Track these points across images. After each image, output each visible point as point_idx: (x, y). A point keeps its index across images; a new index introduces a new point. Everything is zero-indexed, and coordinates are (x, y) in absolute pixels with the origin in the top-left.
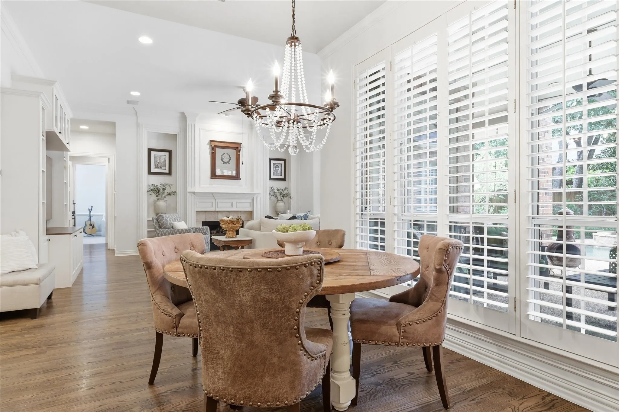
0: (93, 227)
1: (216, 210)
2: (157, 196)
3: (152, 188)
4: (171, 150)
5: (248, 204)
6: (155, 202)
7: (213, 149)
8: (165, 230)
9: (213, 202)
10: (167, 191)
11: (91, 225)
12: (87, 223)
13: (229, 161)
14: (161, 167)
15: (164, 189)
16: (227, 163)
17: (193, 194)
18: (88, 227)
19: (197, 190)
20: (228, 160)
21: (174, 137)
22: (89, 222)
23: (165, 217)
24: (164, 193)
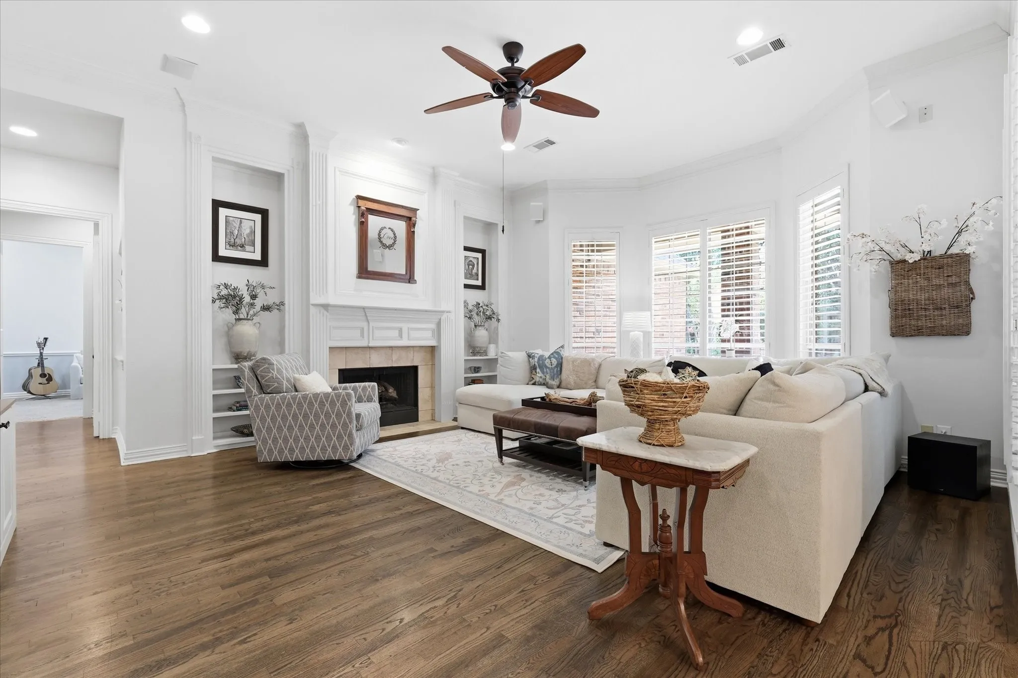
0: (50, 379)
1: (371, 345)
2: (236, 312)
3: (224, 292)
4: (268, 210)
5: (429, 334)
6: (230, 328)
7: (363, 215)
8: (278, 396)
9: (363, 329)
10: (259, 303)
11: (43, 375)
12: (32, 371)
13: (394, 243)
14: (242, 246)
15: (254, 297)
16: (390, 247)
17: (322, 310)
18: (37, 379)
19: (332, 300)
20: (391, 242)
21: (277, 179)
22: (40, 369)
23: (275, 363)
24: (252, 305)
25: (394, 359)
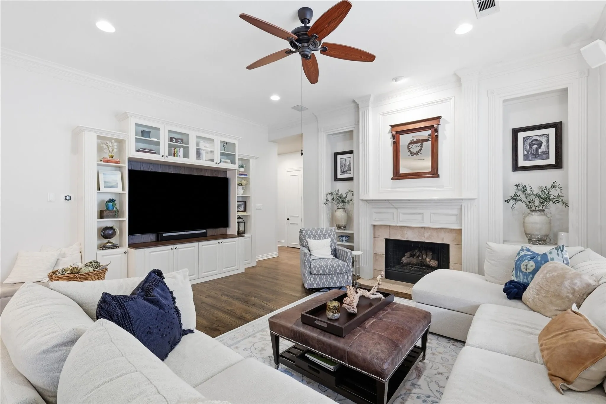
5: (454, 218)
7: (394, 137)
13: (421, 150)
14: (346, 172)
16: (417, 154)
17: (366, 203)
20: (418, 149)
25: (426, 237)
